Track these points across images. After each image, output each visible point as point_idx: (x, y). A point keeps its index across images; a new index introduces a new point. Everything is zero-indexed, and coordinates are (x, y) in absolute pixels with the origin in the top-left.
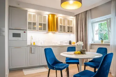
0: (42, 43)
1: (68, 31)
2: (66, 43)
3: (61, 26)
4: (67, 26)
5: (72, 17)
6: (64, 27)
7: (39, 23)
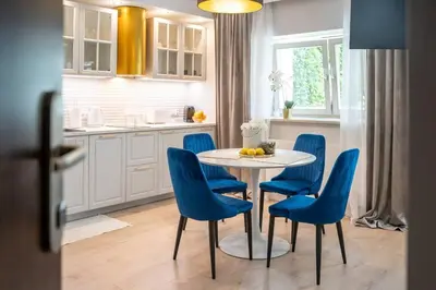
0: (86, 120)
1: (186, 73)
2: (173, 116)
3: (163, 53)
4: (181, 50)
5: (201, 19)
6: (174, 55)
7: (85, 42)
